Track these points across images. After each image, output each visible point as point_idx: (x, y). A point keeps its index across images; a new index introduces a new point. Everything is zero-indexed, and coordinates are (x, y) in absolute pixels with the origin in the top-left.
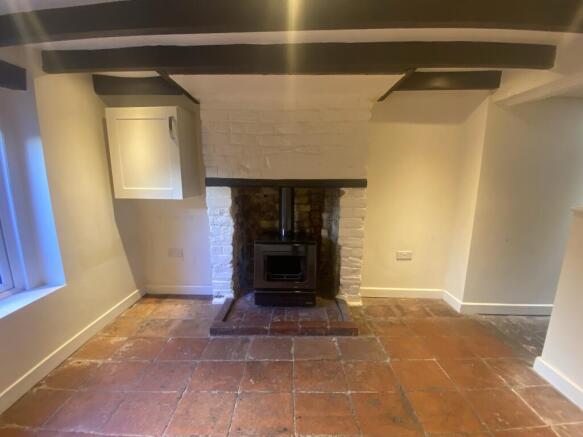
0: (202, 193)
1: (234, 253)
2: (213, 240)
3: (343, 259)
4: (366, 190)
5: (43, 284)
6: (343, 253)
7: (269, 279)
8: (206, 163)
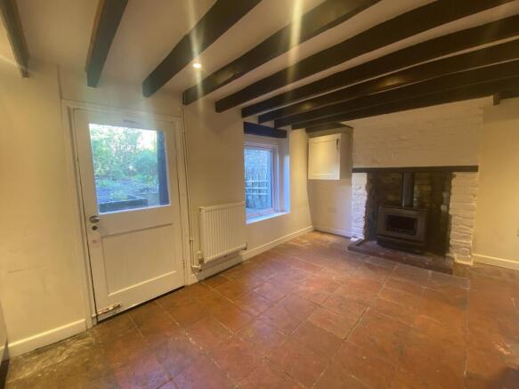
0: (350, 177)
1: (366, 212)
2: (353, 203)
3: (453, 226)
4: (478, 174)
5: (282, 211)
6: (453, 221)
7: (388, 229)
8: (354, 160)
